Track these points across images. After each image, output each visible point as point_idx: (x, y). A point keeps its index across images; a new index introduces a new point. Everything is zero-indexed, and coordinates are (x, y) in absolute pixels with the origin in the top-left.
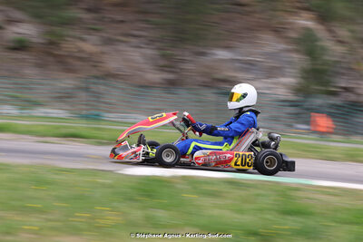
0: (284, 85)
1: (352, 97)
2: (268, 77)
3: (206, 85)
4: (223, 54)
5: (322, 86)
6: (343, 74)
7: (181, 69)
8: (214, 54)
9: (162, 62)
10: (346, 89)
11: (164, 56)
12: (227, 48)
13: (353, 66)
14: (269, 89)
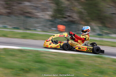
0: (48, 14)
1: (71, 19)
2: (43, 12)
3: (21, 14)
4: (27, 4)
5: (61, 15)
6: (68, 11)
7: (13, 8)
8: (24, 4)
9: (6, 6)
10: (69, 16)
11: (7, 4)
12: (29, 1)
13: (72, 8)
14: (43, 16)
